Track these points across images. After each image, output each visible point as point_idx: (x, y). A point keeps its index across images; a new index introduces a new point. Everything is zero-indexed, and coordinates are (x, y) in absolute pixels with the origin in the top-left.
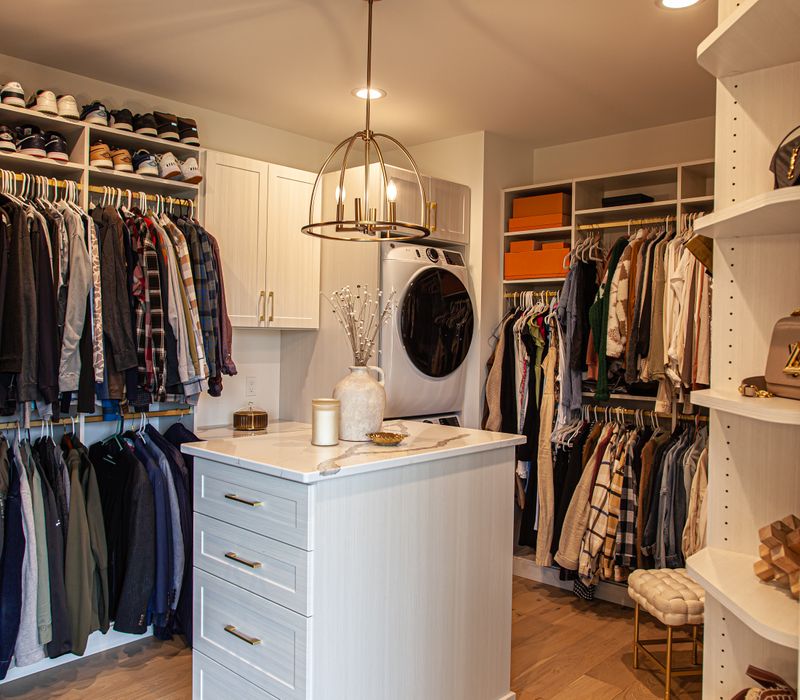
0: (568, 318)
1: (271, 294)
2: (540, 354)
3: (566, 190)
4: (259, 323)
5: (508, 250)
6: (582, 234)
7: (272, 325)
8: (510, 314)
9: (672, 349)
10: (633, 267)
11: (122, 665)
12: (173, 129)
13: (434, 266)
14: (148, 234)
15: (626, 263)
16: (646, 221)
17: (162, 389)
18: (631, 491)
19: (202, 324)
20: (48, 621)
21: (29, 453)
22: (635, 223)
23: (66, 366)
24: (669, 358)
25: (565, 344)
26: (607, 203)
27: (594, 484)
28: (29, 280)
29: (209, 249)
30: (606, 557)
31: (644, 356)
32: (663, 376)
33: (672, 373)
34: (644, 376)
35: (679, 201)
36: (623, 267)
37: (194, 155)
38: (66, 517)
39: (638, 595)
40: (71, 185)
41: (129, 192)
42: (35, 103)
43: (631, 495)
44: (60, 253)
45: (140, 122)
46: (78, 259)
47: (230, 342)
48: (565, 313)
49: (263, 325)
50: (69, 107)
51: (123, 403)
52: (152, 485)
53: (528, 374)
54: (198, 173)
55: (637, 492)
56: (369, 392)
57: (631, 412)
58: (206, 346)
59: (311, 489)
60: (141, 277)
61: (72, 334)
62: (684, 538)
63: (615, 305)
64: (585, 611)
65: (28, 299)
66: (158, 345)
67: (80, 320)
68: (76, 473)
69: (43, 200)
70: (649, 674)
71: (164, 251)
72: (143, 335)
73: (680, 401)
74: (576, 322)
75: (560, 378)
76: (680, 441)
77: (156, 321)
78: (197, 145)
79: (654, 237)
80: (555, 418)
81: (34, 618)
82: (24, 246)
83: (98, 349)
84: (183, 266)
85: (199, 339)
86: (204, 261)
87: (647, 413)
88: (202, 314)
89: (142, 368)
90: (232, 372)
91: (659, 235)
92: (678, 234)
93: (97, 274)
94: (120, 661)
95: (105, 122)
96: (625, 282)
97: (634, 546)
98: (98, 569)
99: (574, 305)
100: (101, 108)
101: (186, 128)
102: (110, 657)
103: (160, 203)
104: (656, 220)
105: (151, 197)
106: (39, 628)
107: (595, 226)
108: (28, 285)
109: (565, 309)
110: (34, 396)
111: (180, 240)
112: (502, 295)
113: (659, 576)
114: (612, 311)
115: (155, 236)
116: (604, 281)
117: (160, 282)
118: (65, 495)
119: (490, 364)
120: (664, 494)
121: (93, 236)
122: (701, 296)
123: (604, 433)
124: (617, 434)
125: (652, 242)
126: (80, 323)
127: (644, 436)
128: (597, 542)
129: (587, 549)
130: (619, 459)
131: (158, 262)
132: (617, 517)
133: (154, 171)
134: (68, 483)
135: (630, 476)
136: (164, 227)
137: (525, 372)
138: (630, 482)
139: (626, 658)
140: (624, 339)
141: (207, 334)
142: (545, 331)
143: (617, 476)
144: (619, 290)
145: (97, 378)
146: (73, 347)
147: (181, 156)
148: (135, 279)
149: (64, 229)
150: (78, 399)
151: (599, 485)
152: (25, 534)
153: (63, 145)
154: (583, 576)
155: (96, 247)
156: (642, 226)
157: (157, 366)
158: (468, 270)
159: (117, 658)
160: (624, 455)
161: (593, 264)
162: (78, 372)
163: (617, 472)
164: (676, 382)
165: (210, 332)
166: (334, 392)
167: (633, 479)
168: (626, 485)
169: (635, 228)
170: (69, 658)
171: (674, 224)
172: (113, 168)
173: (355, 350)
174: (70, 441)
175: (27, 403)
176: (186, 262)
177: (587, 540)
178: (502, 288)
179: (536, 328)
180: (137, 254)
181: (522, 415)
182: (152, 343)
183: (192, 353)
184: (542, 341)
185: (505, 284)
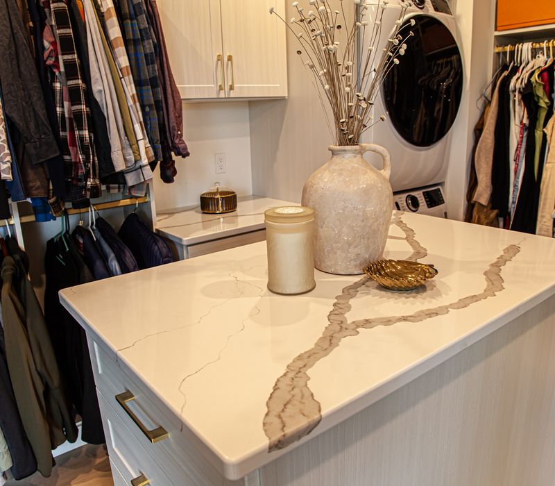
1: (230, 58)
2: (543, 115)
4: (218, 93)
7: (233, 94)
13: (420, 12)
19: (140, 96)
47: (180, 116)
49: (222, 95)
53: (525, 139)
58: (146, 124)
60: (52, 39)
66: (81, 128)
72: (63, 116)
77: (74, 95)
84: (108, 23)
85: (137, 116)
86: (134, 16)
88: (138, 84)
89: (67, 157)
90: (185, 154)
117: (77, 43)
119: (478, 130)
131: (70, 17)
137: (522, 138)
145: (4, 176)
148: (46, 44)
157: (83, 153)
158: (456, 20)
165: (150, 106)
176: (111, 16)
178: (492, 41)
179: (540, 84)
180: (43, 8)
181: (515, 186)
182: (75, 124)
183: (128, 132)
184: (547, 101)
185: (496, 37)
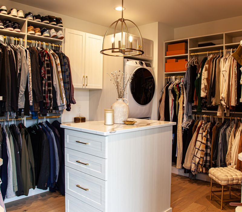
0: (187, 84)
1: (87, 77)
2: (178, 97)
3: (186, 41)
4: (83, 87)
5: (166, 62)
6: (191, 56)
7: (87, 87)
8: (167, 84)
9: (223, 94)
10: (209, 67)
11: (40, 200)
12: (54, 21)
13: (142, 67)
14: (46, 56)
15: (207, 66)
16: (213, 52)
17: (51, 108)
18: (209, 143)
19: (64, 86)
20: (16, 184)
21: (8, 129)
22: (209, 52)
23: (20, 100)
24: (222, 97)
25: (186, 94)
26: (200, 46)
27: (196, 140)
28: (8, 71)
29: (67, 61)
30: (200, 165)
31: (214, 97)
32: (220, 103)
33: (223, 102)
34: (213, 104)
35: (224, 45)
36: (206, 67)
37: (61, 29)
38: (21, 150)
39: (212, 176)
40: (21, 40)
41: (40, 42)
42: (10, 13)
43: (209, 144)
44: (18, 62)
45: (44, 19)
46: (24, 64)
47: (73, 93)
48: (186, 83)
49: (84, 87)
50: (21, 14)
51: (39, 113)
52: (48, 140)
54: (62, 36)
55: (211, 143)
56: (124, 107)
57: (209, 116)
58: (65, 94)
59: (106, 138)
60: (44, 70)
61: (22, 89)
62: (226, 158)
63: (204, 80)
64: (192, 183)
65: (8, 77)
66: (50, 93)
67: (25, 84)
68: (24, 136)
69: (12, 45)
70: (215, 202)
71: (52, 61)
72: (45, 90)
73: (225, 112)
74: (190, 86)
75: (184, 105)
76: (225, 126)
77: (49, 85)
78: (62, 26)
79: (216, 57)
80: (183, 119)
81: (12, 183)
82: (7, 60)
83: (31, 94)
84: (58, 67)
85: (63, 91)
86: (65, 65)
87: (214, 117)
88: (64, 83)
89: (45, 101)
90: (74, 103)
91: (218, 56)
92: (224, 56)
93: (30, 69)
94: (39, 198)
95: (32, 19)
96: (207, 72)
97: (210, 161)
98: (31, 168)
99: (189, 80)
100: (31, 14)
101: (59, 21)
102: (36, 197)
103: (50, 46)
104: (216, 51)
105: (47, 44)
106: (13, 187)
107: (196, 54)
108: (8, 72)
109: (186, 81)
110: (10, 110)
111: (57, 58)
112: (164, 78)
113: (219, 170)
114: (202, 82)
115: (49, 56)
116: (200, 72)
117: (51, 72)
118: (20, 143)
119: (160, 101)
120: (220, 143)
121: (29, 56)
122: (232, 76)
123: (200, 124)
124: (204, 124)
125: (216, 59)
126: (25, 86)
127: (213, 124)
128: (197, 160)
129: (194, 162)
130: (205, 132)
131: (50, 65)
132: (204, 151)
133: (48, 35)
134: (21, 139)
135: (209, 137)
136: (51, 53)
137: (173, 103)
138: (209, 140)
139: (207, 197)
140: (206, 91)
141: (66, 90)
142: (179, 89)
143: (204, 137)
144: (205, 74)
145: (30, 104)
146: (23, 93)
147: (57, 30)
148: (42, 71)
149: (19, 54)
150: (24, 111)
151: (198, 141)
152: (8, 156)
153: (19, 27)
154: (193, 171)
155: (30, 60)
156: (212, 53)
157: (50, 100)
158: (153, 69)
159: (38, 197)
160: (206, 131)
161: (195, 66)
162: (24, 102)
163: (204, 136)
164: (224, 105)
165: (67, 89)
166: (111, 107)
167: (209, 139)
168: (207, 140)
169: (209, 54)
170: (24, 197)
171: (222, 53)
172: (34, 34)
173: (118, 93)
174: (21, 126)
175: (8, 112)
176: (59, 65)
177: (194, 159)
178: (164, 75)
179: (176, 88)
180: (43, 62)
181: (171, 118)
182: (48, 92)
183: (61, 96)
184: (178, 93)
185: (165, 74)
